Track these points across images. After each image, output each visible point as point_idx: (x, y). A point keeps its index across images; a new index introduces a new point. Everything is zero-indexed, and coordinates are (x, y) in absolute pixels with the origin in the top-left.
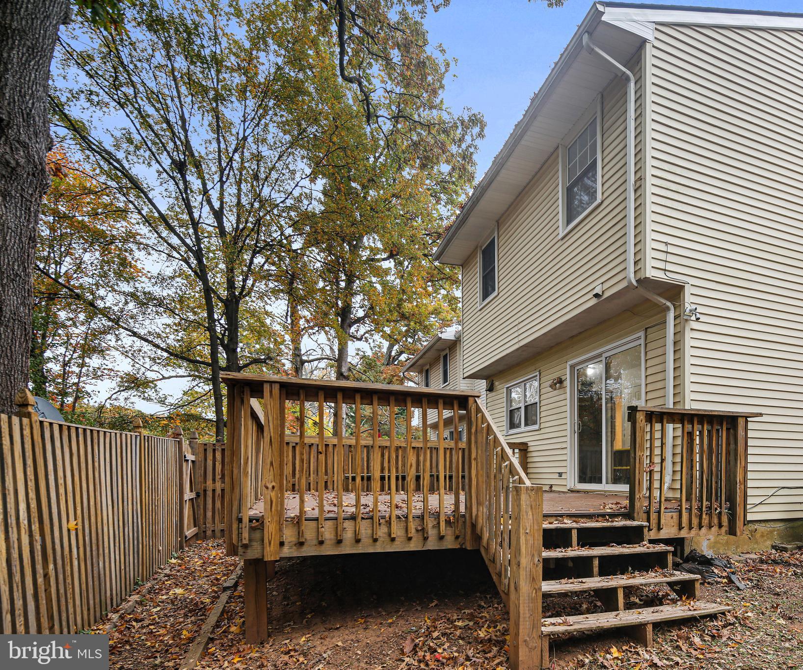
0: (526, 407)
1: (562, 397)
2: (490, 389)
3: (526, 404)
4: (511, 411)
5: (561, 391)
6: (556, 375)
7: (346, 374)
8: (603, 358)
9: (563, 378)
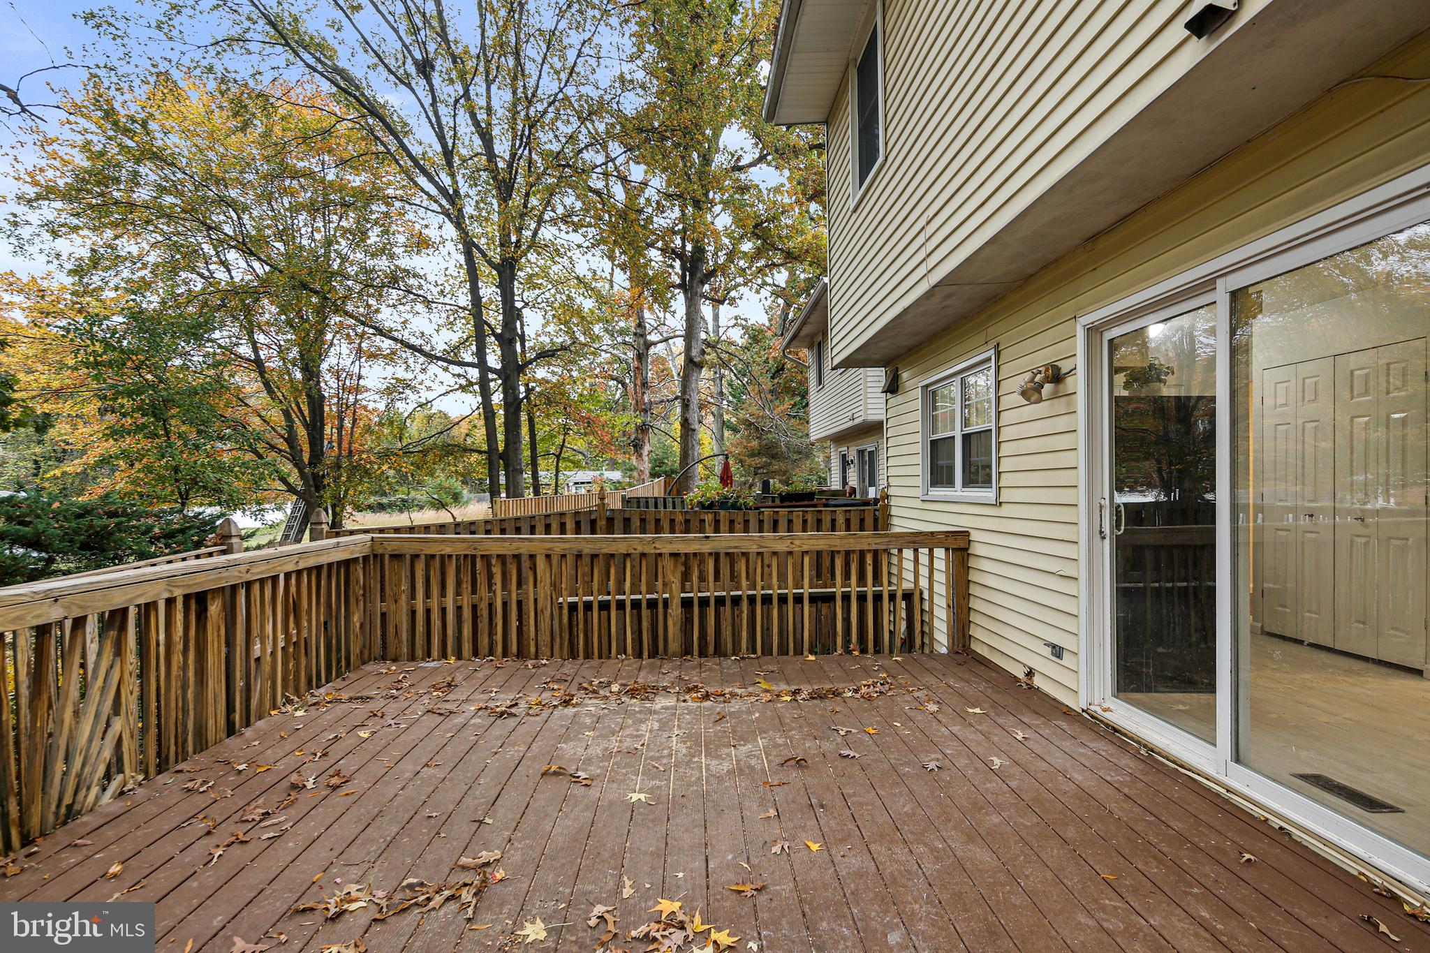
0: (967, 438)
1: (1062, 423)
2: (893, 388)
3: (968, 430)
4: (934, 443)
5: (1060, 405)
6: (1041, 359)
7: (697, 360)
8: (1221, 296)
9: (1065, 366)
